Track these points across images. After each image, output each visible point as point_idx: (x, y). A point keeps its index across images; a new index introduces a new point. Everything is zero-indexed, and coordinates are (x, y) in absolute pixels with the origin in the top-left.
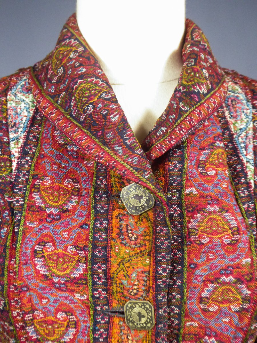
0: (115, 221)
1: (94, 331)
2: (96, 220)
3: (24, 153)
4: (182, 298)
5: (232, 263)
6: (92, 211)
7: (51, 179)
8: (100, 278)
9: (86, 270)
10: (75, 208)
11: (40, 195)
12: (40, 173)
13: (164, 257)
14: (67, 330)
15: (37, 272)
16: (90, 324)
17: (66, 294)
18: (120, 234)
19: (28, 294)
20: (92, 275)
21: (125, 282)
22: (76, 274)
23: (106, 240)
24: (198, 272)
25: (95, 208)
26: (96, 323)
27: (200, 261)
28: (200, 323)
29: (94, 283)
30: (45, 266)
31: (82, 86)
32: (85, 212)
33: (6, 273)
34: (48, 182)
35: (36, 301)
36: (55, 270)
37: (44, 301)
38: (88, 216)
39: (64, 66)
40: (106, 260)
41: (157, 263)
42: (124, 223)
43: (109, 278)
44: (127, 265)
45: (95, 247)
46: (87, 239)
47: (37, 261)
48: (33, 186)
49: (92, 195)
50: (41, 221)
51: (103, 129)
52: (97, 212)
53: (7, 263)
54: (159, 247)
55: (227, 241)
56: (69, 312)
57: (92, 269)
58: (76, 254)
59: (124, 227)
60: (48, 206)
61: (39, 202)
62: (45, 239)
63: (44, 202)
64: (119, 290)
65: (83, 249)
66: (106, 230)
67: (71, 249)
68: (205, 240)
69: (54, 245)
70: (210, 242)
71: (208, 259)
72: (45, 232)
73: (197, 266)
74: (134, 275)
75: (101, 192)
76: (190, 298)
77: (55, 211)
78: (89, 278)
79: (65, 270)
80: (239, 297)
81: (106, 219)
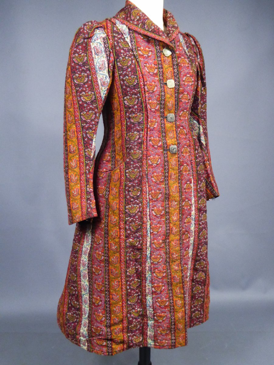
0: (162, 58)
1: (161, 88)
2: (157, 58)
3: (131, 41)
4: (179, 80)
5: (189, 72)
6: (156, 56)
7: (143, 47)
8: (161, 73)
9: (157, 71)
10: (151, 55)
11: (141, 52)
12: (139, 46)
13: (175, 67)
14: (155, 88)
15: (146, 71)
16: (160, 86)
17: (153, 77)
18: (164, 62)
19: (145, 76)
20: (159, 72)
21: (167, 74)
22: (155, 72)
23: (161, 63)
24: (182, 73)
25: (157, 55)
26: (161, 86)
27: (182, 70)
28: (183, 88)
29: (160, 75)
30: (148, 69)
31: (148, 21)
32: (154, 56)
33: (137, 72)
34: (142, 48)
35: (147, 78)
36: (150, 71)
37: (149, 79)
38: (155, 57)
39: (139, 16)
40: (162, 68)
41: (174, 69)
42: (165, 58)
43: (163, 73)
44: (167, 69)
45: (159, 64)
46: (157, 63)
47: (146, 68)
48: (138, 50)
49: (156, 51)
50: (144, 58)
51: (158, 32)
52: (157, 56)
53: (137, 69)
54: (174, 64)
55: (187, 66)
56: (155, 82)
57: (159, 71)
58: (154, 67)
59: (165, 59)
60: (144, 54)
61: (141, 54)
62: (146, 62)
63: (143, 53)
64: (166, 77)
65: (156, 65)
66: (161, 61)
67: (153, 65)
68: (182, 65)
69: (149, 64)
70: (183, 65)
71: (184, 70)
72: (146, 61)
73: (181, 72)
74: (169, 72)
75: (158, 50)
76: (181, 80)
77: (147, 56)
78: (158, 73)
79: (153, 71)
80: (191, 81)
81: (160, 58)
